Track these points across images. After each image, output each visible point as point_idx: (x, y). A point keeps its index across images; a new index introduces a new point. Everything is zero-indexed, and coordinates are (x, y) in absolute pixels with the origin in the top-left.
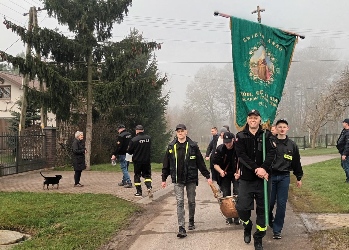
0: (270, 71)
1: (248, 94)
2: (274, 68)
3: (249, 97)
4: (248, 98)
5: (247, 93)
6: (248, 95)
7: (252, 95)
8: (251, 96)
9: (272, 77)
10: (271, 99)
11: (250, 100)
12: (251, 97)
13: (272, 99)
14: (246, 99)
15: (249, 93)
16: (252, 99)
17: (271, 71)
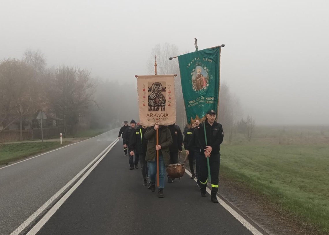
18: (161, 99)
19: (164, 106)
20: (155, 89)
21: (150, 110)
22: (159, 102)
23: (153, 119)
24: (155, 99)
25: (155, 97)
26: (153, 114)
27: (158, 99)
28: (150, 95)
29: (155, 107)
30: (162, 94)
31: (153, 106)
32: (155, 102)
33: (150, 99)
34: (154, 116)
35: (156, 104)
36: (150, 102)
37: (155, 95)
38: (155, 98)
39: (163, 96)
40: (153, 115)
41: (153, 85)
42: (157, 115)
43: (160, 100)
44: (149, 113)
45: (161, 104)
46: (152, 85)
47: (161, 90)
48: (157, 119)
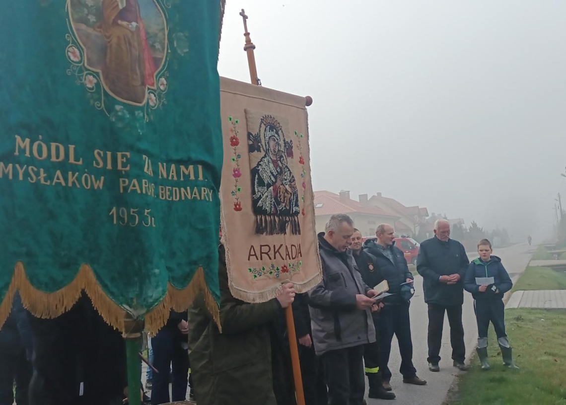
0: (153, 46)
1: (57, 148)
2: (166, 33)
3: (64, 167)
4: (58, 173)
5: (53, 145)
6: (58, 157)
7: (77, 159)
8: (72, 160)
9: (163, 75)
10: (165, 175)
11: (66, 180)
12: (74, 169)
13: (168, 175)
14: (50, 177)
15: (62, 148)
16: (79, 179)
17: (158, 46)
18: (287, 187)
19: (297, 213)
20: (268, 143)
21: (259, 230)
22: (284, 197)
23: (273, 266)
24: (274, 183)
25: (272, 173)
26: (272, 249)
27: (282, 184)
28: (260, 168)
29: (277, 219)
30: (286, 167)
31: (270, 215)
32: (276, 198)
33: (261, 183)
34: (275, 253)
35: (279, 203)
36: (260, 197)
37: (271, 165)
38: (273, 179)
39: (290, 173)
40: (272, 253)
41: (263, 126)
42: (283, 251)
43: (286, 191)
44: (257, 241)
45: (290, 207)
46: (260, 126)
47: (282, 149)
48: (285, 269)
